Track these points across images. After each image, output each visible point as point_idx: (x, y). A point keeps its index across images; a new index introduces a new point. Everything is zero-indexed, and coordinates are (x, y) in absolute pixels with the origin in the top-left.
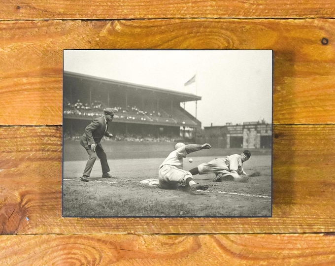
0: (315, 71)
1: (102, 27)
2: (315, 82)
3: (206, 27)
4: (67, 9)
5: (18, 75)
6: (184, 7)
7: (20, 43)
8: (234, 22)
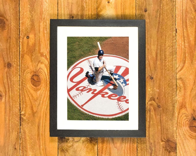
0: (38, 41)
1: (23, 119)
2: (42, 41)
3: (23, 81)
4: (16, 131)
5: (40, 149)
6: (16, 88)
7: (28, 148)
8: (21, 71)
